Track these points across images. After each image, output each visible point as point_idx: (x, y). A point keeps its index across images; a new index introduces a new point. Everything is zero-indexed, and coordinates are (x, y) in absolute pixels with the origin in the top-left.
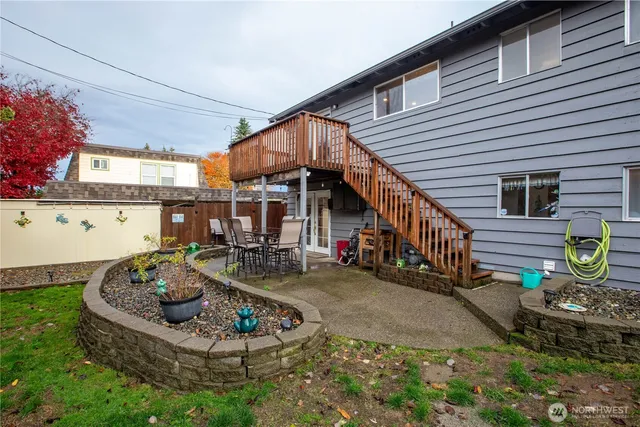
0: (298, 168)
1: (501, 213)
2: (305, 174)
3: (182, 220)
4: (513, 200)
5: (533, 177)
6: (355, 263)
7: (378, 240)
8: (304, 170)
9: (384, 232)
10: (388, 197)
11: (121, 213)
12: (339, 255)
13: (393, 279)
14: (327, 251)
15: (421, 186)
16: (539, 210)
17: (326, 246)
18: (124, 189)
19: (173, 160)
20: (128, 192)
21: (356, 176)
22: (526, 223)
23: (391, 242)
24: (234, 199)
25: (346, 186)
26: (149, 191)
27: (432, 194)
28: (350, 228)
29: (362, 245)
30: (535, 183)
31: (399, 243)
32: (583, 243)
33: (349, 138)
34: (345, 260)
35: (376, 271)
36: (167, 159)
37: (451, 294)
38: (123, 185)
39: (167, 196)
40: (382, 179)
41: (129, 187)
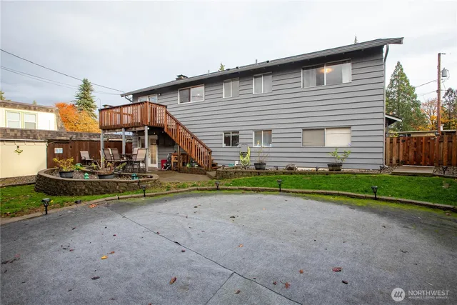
0: (144, 126)
1: (224, 145)
2: (147, 129)
3: (61, 152)
4: (227, 141)
5: (233, 133)
6: (170, 169)
7: (180, 158)
8: (146, 127)
9: (182, 154)
10: (184, 139)
11: (18, 147)
12: (163, 166)
13: (185, 172)
14: (156, 166)
15: (195, 134)
16: (235, 144)
17: (155, 163)
18: (8, 131)
19: (35, 109)
20: (12, 134)
21: (170, 130)
22: (231, 149)
23: (186, 157)
24: (102, 139)
25: (166, 134)
26: (29, 133)
27: (200, 138)
28: (167, 154)
29: (173, 160)
30: (234, 135)
31: (189, 158)
32: (244, 154)
33: (167, 113)
34: (165, 168)
35: (179, 170)
36: (30, 109)
37: (205, 174)
38: (9, 129)
39: (49, 137)
40: (181, 131)
41: (12, 130)
